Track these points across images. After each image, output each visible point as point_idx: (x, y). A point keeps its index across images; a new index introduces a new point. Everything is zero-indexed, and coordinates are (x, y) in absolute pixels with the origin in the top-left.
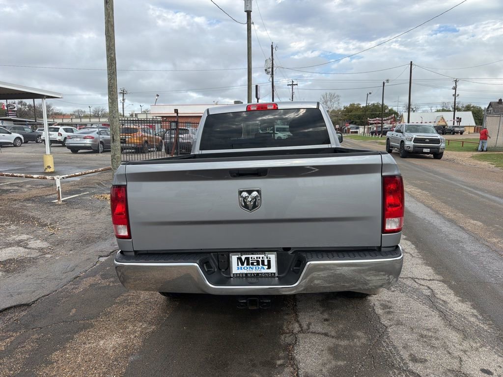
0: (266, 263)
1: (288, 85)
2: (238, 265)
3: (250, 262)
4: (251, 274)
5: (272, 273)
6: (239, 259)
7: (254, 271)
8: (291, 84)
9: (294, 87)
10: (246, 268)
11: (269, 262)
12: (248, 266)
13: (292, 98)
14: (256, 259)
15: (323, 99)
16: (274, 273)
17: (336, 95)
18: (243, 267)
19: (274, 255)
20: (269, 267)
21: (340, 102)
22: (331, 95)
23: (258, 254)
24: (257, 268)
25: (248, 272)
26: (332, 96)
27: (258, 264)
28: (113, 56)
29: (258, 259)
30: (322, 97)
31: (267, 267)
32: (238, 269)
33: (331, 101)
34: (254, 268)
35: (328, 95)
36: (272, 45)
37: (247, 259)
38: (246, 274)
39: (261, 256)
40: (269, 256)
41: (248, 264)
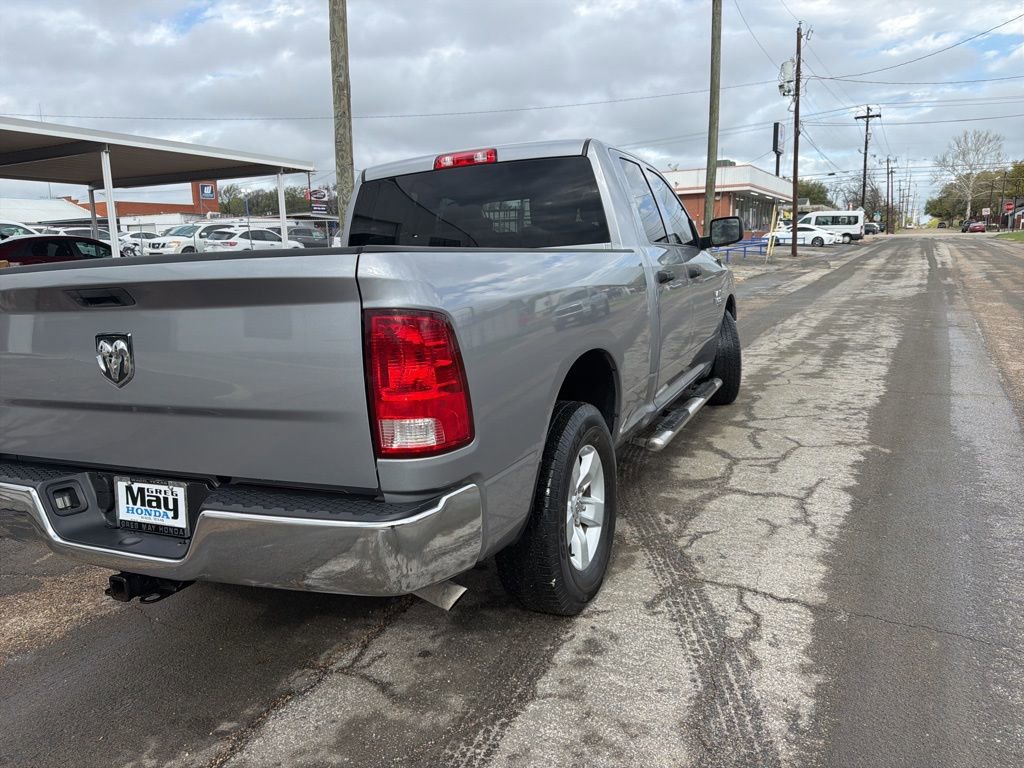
0: (171, 506)
1: (857, 118)
2: (128, 503)
3: (147, 498)
4: (148, 524)
5: (179, 529)
6: (129, 489)
7: (152, 520)
8: (865, 114)
9: (872, 121)
10: (139, 511)
11: (175, 501)
12: (143, 508)
13: (866, 149)
14: (154, 494)
15: (956, 148)
16: (183, 529)
17: (991, 136)
18: (136, 507)
19: (182, 489)
20: (176, 517)
21: (1002, 151)
22: (978, 136)
23: (156, 483)
24: (157, 514)
25: (144, 521)
26: (982, 140)
27: (159, 506)
28: (342, 79)
29: (158, 495)
30: (953, 143)
31: (171, 514)
32: (128, 512)
33: (977, 151)
34: (153, 513)
35: (969, 136)
36: (798, 29)
37: (141, 490)
38: (140, 524)
39: (163, 488)
40: (175, 489)
41: (143, 504)
